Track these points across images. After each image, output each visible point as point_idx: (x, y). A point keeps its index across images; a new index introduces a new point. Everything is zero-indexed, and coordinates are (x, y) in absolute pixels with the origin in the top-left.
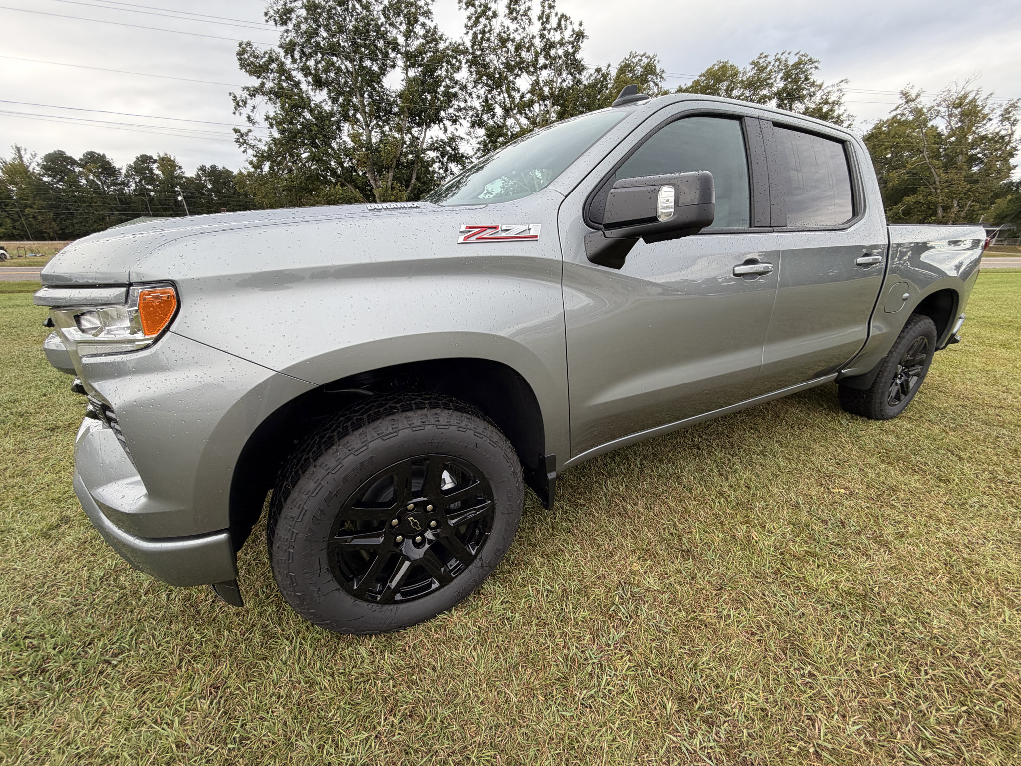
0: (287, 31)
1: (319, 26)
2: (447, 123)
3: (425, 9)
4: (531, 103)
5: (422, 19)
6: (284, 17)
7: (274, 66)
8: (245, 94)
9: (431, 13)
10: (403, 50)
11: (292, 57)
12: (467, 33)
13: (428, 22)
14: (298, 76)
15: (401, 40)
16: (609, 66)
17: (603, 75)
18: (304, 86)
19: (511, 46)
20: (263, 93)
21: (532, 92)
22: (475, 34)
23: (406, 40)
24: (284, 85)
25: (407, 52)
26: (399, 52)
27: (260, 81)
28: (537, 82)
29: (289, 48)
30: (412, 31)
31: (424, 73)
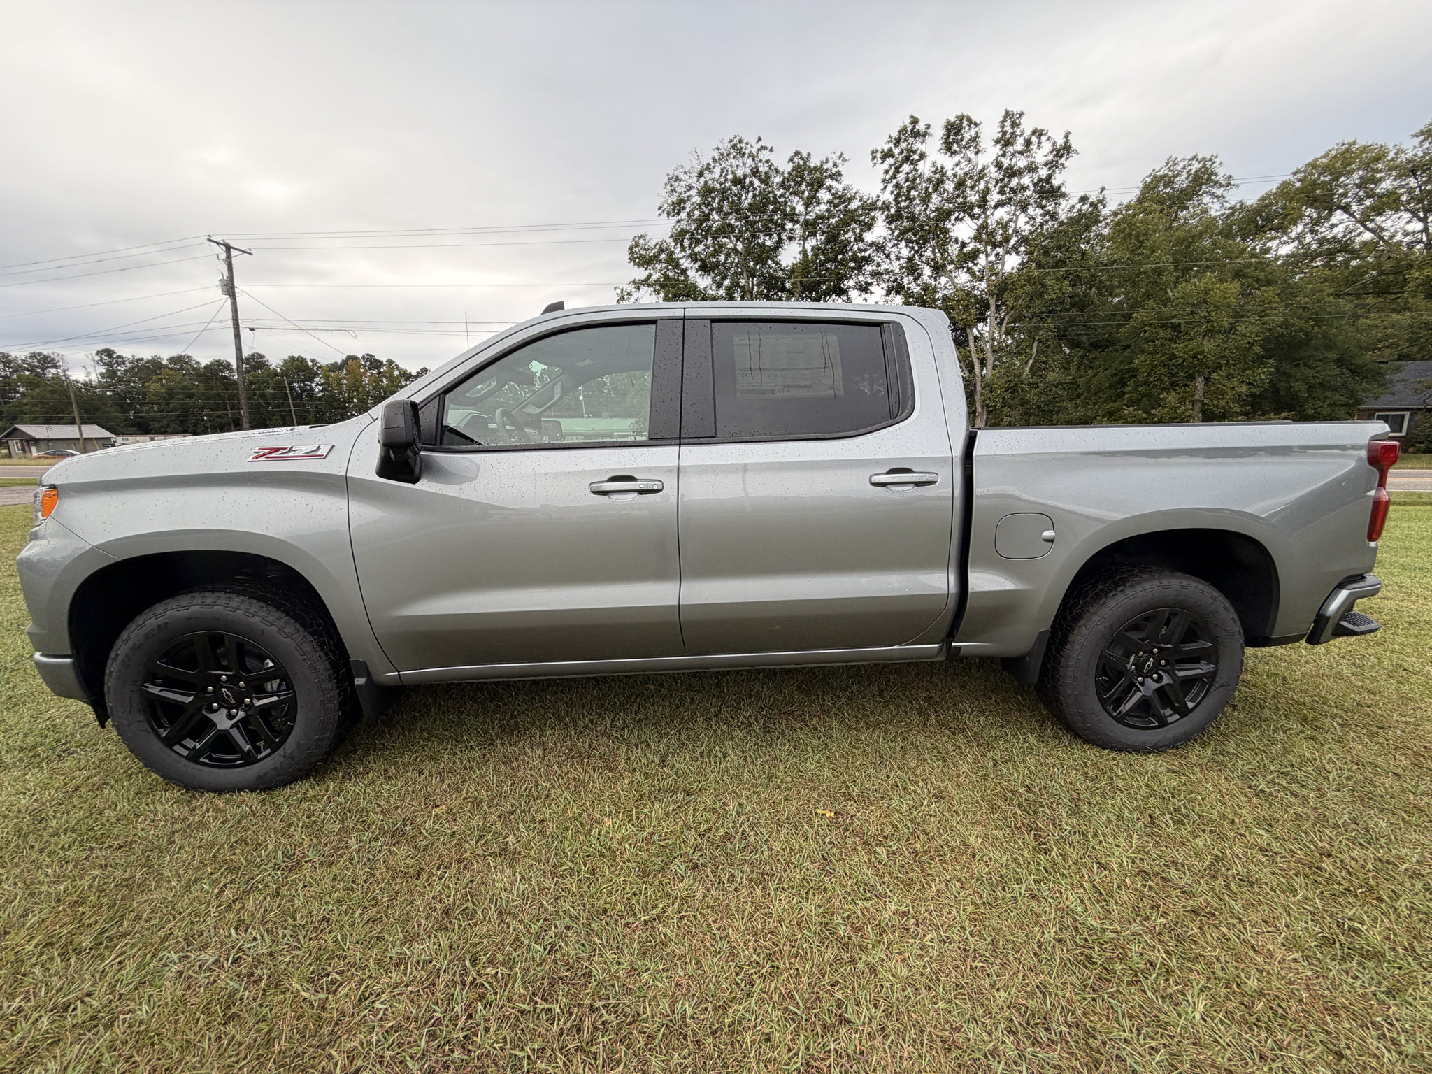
0: (679, 221)
1: (712, 210)
2: (853, 294)
3: (834, 170)
4: (974, 255)
5: (828, 182)
6: (678, 207)
7: (663, 256)
8: (632, 288)
9: (840, 175)
10: (802, 219)
11: (682, 245)
12: (885, 187)
13: (834, 184)
14: (685, 263)
15: (800, 208)
16: (1103, 189)
17: (1092, 204)
18: (691, 273)
19: (950, 186)
20: (649, 285)
21: (977, 238)
22: (897, 186)
23: (806, 209)
24: (671, 274)
25: (806, 221)
26: (795, 222)
27: (648, 272)
28: (984, 226)
29: (679, 237)
30: (814, 197)
31: (828, 241)
